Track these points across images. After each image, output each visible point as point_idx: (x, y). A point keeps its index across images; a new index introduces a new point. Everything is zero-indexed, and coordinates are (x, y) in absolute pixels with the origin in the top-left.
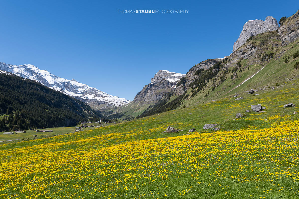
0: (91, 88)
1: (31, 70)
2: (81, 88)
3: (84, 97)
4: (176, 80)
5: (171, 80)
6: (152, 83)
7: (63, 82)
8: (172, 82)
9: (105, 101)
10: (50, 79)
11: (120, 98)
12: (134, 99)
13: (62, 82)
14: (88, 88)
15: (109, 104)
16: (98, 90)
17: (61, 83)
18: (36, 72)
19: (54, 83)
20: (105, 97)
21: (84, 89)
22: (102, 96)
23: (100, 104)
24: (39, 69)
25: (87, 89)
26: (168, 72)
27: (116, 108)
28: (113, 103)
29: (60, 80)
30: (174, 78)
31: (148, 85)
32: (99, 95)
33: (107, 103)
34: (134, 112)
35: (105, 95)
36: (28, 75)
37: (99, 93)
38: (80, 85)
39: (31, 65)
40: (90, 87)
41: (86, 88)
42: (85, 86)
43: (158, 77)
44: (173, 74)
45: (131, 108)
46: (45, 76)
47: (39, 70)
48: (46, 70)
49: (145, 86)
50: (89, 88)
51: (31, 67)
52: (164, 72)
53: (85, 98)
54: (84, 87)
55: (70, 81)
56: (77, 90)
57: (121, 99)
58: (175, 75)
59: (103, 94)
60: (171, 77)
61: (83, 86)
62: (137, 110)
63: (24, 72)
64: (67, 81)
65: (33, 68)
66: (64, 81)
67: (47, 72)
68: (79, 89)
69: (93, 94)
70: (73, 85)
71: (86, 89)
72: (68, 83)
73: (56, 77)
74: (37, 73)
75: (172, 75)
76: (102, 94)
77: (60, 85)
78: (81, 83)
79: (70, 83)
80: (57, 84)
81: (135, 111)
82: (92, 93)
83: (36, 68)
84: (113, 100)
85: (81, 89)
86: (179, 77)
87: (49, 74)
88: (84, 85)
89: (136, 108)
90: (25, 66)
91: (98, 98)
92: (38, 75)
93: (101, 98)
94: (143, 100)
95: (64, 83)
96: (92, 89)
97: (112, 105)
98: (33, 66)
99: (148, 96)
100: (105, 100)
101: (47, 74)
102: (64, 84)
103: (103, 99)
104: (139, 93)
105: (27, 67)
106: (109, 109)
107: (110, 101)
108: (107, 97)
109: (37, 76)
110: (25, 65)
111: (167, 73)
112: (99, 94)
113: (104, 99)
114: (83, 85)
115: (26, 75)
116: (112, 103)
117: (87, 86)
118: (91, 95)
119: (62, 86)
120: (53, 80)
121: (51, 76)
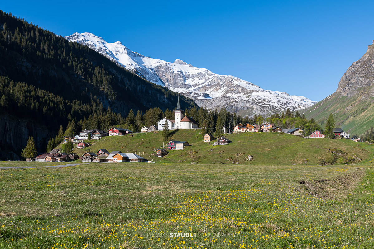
1: (88, 45)
2: (196, 79)
3: (197, 94)
7: (156, 68)
9: (251, 100)
13: (153, 68)
14: (210, 77)
15: (263, 107)
20: (251, 92)
21: (202, 81)
22: (243, 90)
24: (105, 42)
25: (210, 80)
28: (276, 105)
33: (257, 103)
34: (347, 122)
35: (252, 88)
39: (89, 34)
40: (216, 75)
41: (207, 77)
42: (203, 73)
47: (103, 43)
48: (120, 42)
50: (215, 77)
51: (86, 38)
53: (200, 95)
54: (203, 76)
56: (186, 83)
59: (248, 85)
61: (199, 74)
64: (163, 63)
66: (158, 64)
67: (120, 46)
68: (190, 82)
69: (222, 88)
70: (179, 71)
71: (207, 79)
72: (167, 68)
73: (140, 56)
76: (244, 85)
78: (195, 68)
79: (172, 67)
81: (351, 118)
83: (99, 40)
84: (275, 98)
85: (197, 80)
87: (126, 50)
88: (202, 70)
91: (233, 96)
95: (158, 68)
96: (221, 78)
98: (92, 35)
100: (252, 98)
101: (122, 51)
103: (246, 97)
112: (238, 86)
113: (249, 97)
114: (199, 71)
116: (271, 103)
117: (210, 72)
118: (217, 90)
119: (153, 77)
120: (134, 63)
121: (128, 54)
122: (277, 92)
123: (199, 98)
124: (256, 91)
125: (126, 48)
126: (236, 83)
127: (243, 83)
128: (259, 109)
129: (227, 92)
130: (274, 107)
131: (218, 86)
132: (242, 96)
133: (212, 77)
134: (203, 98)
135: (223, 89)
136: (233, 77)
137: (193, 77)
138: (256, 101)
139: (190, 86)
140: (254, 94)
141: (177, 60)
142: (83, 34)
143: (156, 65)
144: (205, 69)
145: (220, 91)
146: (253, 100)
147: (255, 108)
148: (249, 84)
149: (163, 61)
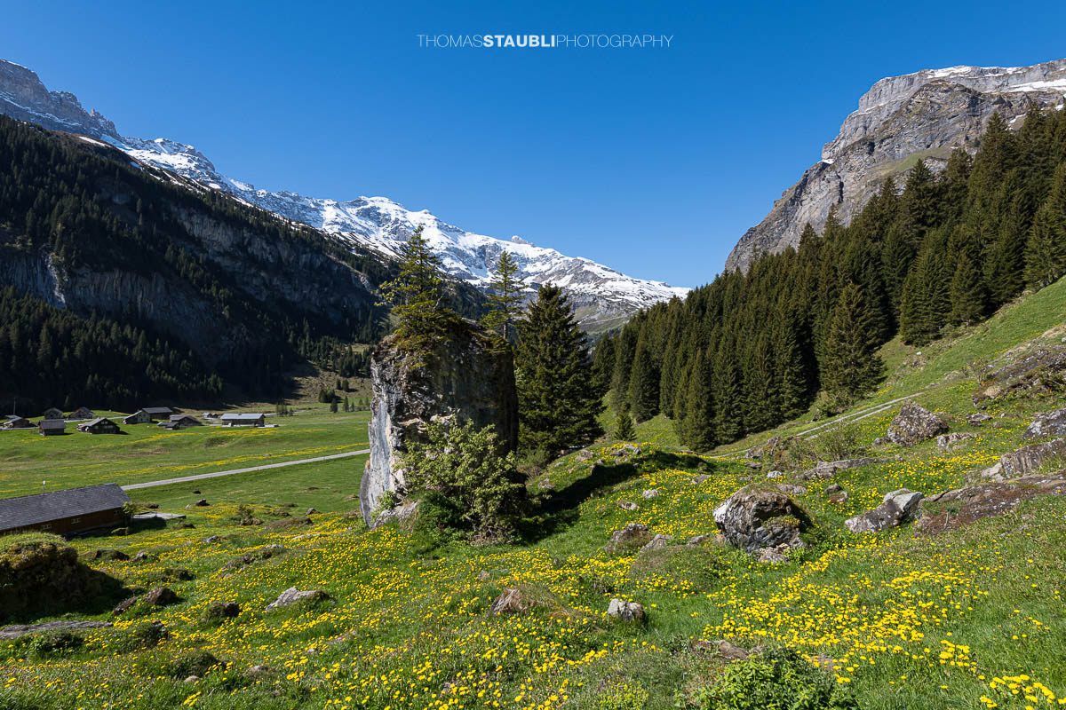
1: (379, 214)
2: (538, 264)
7: (480, 248)
9: (596, 293)
10: (435, 239)
13: (476, 248)
14: (559, 261)
15: (611, 302)
16: (586, 261)
17: (472, 249)
18: (393, 218)
19: (448, 249)
20: (604, 280)
21: (547, 267)
22: (595, 278)
24: (405, 210)
28: (630, 299)
29: (472, 241)
32: (587, 277)
33: (602, 298)
35: (608, 275)
36: (368, 229)
38: (533, 253)
39: (383, 199)
40: (566, 258)
41: (554, 261)
42: (549, 255)
43: (867, 120)
47: (403, 212)
48: (427, 211)
50: (565, 260)
51: (377, 204)
55: (502, 243)
56: (525, 270)
59: (603, 271)
61: (542, 256)
63: (355, 219)
64: (492, 241)
65: (386, 206)
66: (485, 243)
67: (428, 216)
68: (529, 268)
70: (512, 253)
71: (553, 264)
72: (496, 248)
73: (458, 231)
74: (397, 221)
77: (468, 257)
78: (537, 248)
79: (503, 247)
80: (460, 255)
82: (565, 273)
83: (397, 208)
84: (636, 289)
85: (539, 267)
87: (436, 222)
88: (548, 252)
90: (360, 200)
91: (578, 287)
92: (397, 228)
93: (587, 284)
95: (482, 251)
97: (623, 305)
98: (386, 200)
100: (602, 290)
101: (429, 223)
102: (484, 252)
103: (593, 288)
105: (365, 203)
106: (610, 323)
107: (617, 292)
109: (394, 232)
110: (362, 197)
112: (587, 272)
113: (597, 287)
114: (543, 253)
115: (359, 228)
116: (625, 297)
117: (558, 254)
118: (560, 279)
119: (475, 261)
120: (445, 240)
121: (439, 227)
122: (652, 282)
123: (525, 290)
124: (612, 280)
125: (436, 220)
126: (586, 268)
127: (596, 269)
128: (606, 306)
129: (572, 282)
130: (627, 303)
131: (561, 273)
132: (589, 288)
133: (560, 261)
134: (532, 290)
135: (569, 278)
136: (583, 259)
137: (533, 262)
138: (604, 293)
139: (529, 274)
140: (609, 283)
141: (514, 237)
142: (372, 199)
143: (481, 245)
144: (551, 250)
145: (563, 280)
146: (600, 293)
147: (600, 303)
148: (606, 269)
149: (491, 238)
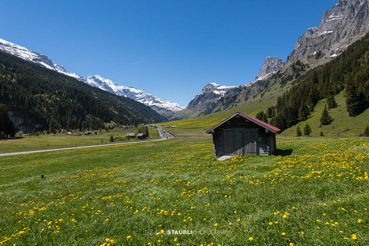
0: (148, 94)
1: (99, 80)
2: (139, 95)
4: (221, 92)
5: (216, 92)
6: (202, 94)
8: (218, 94)
9: (163, 107)
10: (115, 88)
11: (173, 103)
12: (187, 106)
15: (167, 110)
16: (156, 97)
17: (122, 90)
18: (103, 82)
19: (118, 91)
20: (162, 103)
21: (141, 95)
23: (160, 110)
24: (104, 79)
25: (144, 96)
26: (215, 84)
27: (173, 113)
28: (171, 109)
29: (121, 88)
30: (219, 90)
31: (200, 95)
32: (157, 102)
35: (162, 102)
36: (98, 85)
37: (156, 100)
38: (137, 91)
40: (146, 94)
41: (143, 94)
43: (207, 89)
44: (219, 86)
45: (187, 113)
46: (110, 85)
48: (110, 79)
49: (197, 95)
51: (98, 78)
52: (212, 85)
53: (146, 104)
54: (141, 94)
55: (130, 89)
57: (175, 104)
58: (220, 88)
60: (217, 90)
61: (140, 93)
62: (191, 115)
63: (94, 82)
64: (127, 88)
65: (101, 79)
66: (124, 88)
67: (110, 81)
68: (137, 96)
70: (132, 91)
72: (128, 90)
73: (118, 85)
75: (218, 88)
76: (159, 101)
78: (138, 90)
80: (120, 91)
82: (151, 100)
84: (170, 106)
85: (139, 96)
86: (223, 90)
89: (191, 114)
91: (157, 104)
92: (105, 85)
93: (159, 104)
94: (196, 108)
95: (124, 90)
97: (170, 111)
98: (99, 76)
99: (200, 105)
101: (111, 83)
104: (192, 101)
105: (95, 77)
106: (168, 114)
108: (164, 103)
111: (215, 86)
113: (162, 105)
114: (140, 92)
116: (169, 109)
117: (144, 92)
119: (123, 93)
121: (114, 84)
122: (168, 102)
137: (137, 94)
